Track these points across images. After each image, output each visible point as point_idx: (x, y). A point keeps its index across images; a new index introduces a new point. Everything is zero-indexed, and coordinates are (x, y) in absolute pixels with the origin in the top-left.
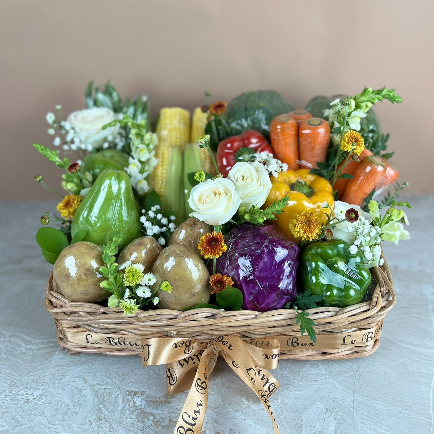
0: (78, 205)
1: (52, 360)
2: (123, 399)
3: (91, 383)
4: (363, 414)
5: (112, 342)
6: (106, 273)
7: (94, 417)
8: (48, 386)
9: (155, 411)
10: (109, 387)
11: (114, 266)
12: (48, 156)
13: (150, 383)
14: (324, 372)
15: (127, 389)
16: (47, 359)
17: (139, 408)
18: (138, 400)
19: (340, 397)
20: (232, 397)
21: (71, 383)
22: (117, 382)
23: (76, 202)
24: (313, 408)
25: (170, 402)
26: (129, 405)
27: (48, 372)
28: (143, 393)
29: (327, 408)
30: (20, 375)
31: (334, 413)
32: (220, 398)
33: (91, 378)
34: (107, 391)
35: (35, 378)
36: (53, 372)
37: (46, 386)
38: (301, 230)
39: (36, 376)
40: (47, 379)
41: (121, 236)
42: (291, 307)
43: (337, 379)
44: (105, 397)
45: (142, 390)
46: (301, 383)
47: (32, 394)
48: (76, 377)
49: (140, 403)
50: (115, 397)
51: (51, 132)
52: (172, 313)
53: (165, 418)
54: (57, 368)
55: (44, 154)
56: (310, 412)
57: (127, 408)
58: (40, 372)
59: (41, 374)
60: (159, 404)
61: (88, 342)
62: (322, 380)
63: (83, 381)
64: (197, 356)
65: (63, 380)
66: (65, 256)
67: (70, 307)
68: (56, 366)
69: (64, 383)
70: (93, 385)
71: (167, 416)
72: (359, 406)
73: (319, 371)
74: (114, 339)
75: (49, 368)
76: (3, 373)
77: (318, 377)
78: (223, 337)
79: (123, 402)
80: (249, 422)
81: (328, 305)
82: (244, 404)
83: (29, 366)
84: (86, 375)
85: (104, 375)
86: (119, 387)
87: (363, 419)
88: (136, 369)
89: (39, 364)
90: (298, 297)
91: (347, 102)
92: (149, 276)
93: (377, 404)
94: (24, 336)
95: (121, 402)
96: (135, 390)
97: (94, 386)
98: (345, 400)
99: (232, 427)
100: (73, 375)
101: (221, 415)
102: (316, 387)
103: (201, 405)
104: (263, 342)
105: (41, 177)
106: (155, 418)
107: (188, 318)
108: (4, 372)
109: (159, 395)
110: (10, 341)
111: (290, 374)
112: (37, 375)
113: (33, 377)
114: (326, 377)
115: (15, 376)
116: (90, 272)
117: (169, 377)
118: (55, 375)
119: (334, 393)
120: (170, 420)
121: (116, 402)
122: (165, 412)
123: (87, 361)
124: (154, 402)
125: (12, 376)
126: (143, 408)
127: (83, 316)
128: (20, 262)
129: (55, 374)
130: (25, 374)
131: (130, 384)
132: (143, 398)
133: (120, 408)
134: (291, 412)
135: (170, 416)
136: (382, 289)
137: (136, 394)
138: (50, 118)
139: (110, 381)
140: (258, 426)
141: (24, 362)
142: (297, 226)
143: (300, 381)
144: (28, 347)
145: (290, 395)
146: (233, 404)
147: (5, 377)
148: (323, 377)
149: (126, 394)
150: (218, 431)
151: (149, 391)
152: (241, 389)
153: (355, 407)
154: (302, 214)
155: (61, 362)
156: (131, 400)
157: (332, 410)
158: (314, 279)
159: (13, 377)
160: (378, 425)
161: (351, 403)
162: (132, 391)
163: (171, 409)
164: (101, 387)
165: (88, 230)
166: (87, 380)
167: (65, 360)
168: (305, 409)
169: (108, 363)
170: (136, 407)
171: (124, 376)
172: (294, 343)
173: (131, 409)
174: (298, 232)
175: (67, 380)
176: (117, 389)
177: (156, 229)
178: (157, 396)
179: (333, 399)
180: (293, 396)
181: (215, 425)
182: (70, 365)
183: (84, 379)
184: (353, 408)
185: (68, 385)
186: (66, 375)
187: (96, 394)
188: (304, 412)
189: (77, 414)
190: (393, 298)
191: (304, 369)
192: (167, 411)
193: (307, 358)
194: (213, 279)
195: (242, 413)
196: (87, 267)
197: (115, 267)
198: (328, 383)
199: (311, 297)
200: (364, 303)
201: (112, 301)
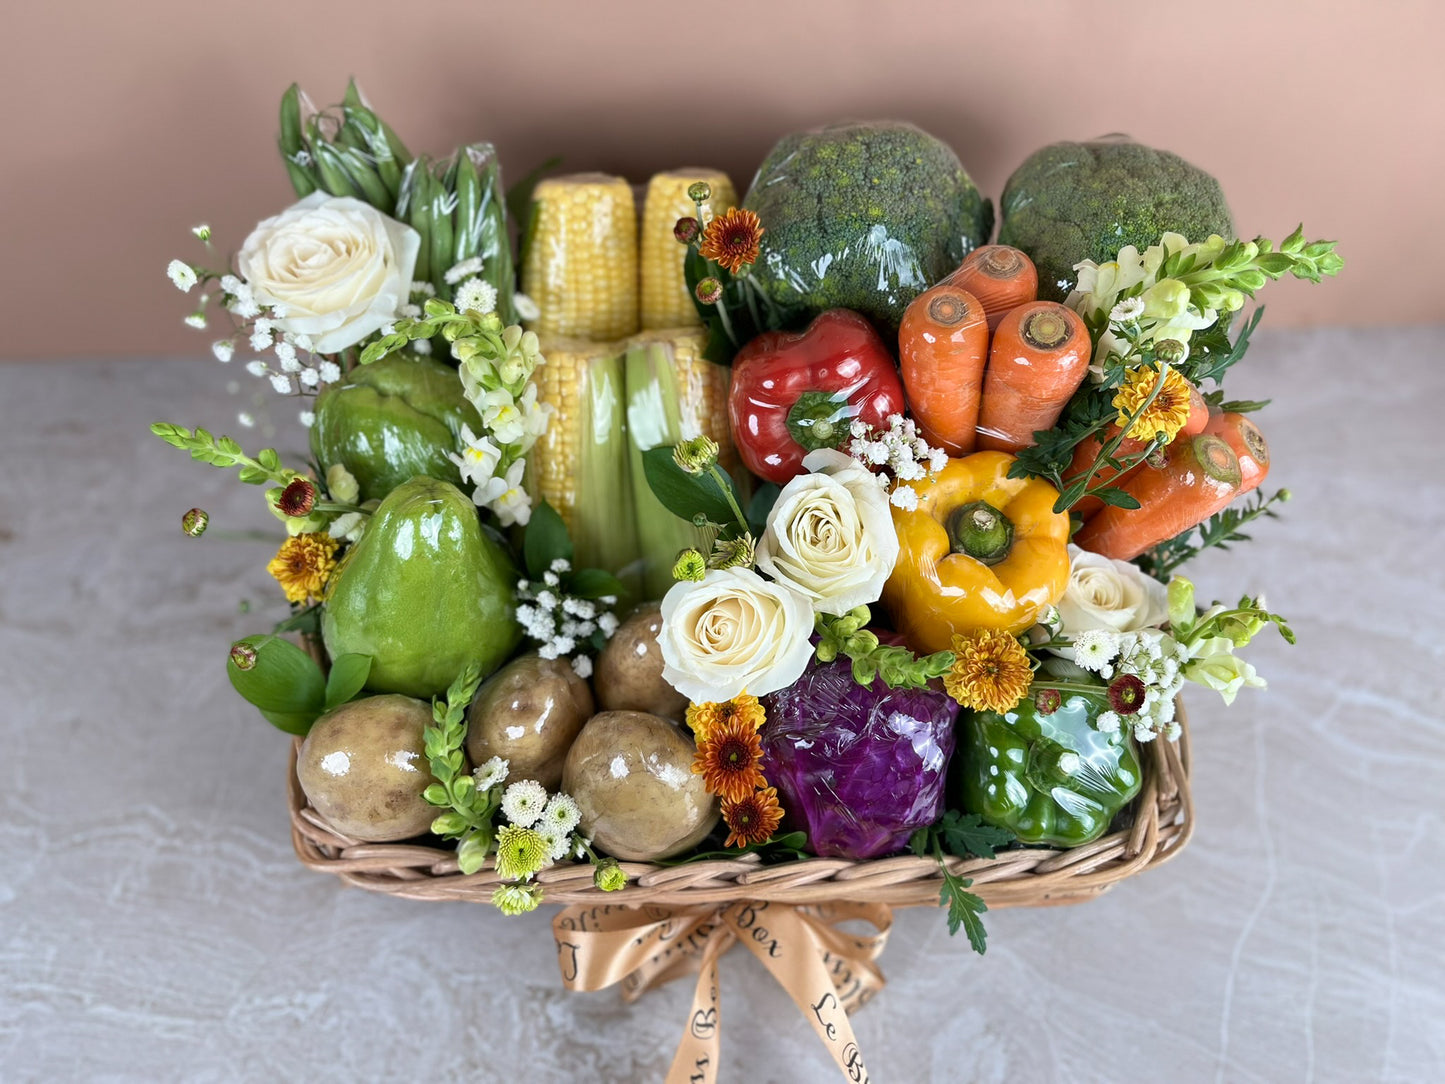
0: (331, 571)
1: (334, 907)
2: (522, 1010)
3: (439, 967)
7: (459, 1059)
10: (483, 978)
11: (461, 786)
15: (528, 983)
17: (559, 1032)
18: (557, 1013)
21: (393, 970)
22: (501, 963)
23: (321, 562)
24: (957, 1024)
25: (629, 1016)
26: (536, 1026)
27: (331, 939)
28: (564, 995)
31: (1004, 1037)
33: (437, 952)
34: (480, 990)
36: (344, 939)
37: (333, 979)
38: (975, 695)
42: (929, 852)
43: (1016, 944)
44: (479, 1007)
46: (932, 958)
47: (304, 1006)
48: (400, 953)
49: (562, 1020)
50: (502, 1006)
51: (197, 322)
53: (622, 1058)
54: (352, 930)
56: (950, 1032)
57: (531, 1034)
58: (312, 940)
59: (314, 946)
60: (606, 1021)
63: (419, 963)
64: (690, 938)
65: (372, 963)
68: (348, 923)
69: (376, 970)
70: (445, 973)
71: (627, 1051)
75: (331, 929)
79: (523, 1017)
81: (1021, 846)
83: (283, 925)
84: (425, 945)
85: (468, 945)
86: (507, 977)
87: (1068, 1050)
89: (304, 918)
92: (561, 802)
94: (252, 837)
95: (515, 1017)
96: (545, 984)
97: (449, 975)
100: (393, 948)
103: (706, 1061)
106: (599, 1057)
110: (218, 853)
112: (305, 949)
116: (398, 797)
119: (1006, 982)
120: (635, 1064)
121: (506, 1017)
122: (621, 1042)
124: (593, 1016)
126: (570, 1033)
128: (191, 592)
130: (278, 948)
131: (532, 968)
132: (565, 1007)
133: (516, 1034)
134: (907, 1035)
135: (632, 1052)
136: (1164, 797)
137: (549, 994)
138: (182, 275)
139: (483, 961)
141: (267, 912)
143: (929, 951)
144: (270, 868)
145: (906, 990)
149: (527, 997)
153: (1053, 1019)
154: (982, 643)
155: (358, 911)
156: (538, 1011)
157: (1000, 1027)
158: (992, 789)
161: (1044, 1008)
162: (539, 989)
163: (633, 1034)
164: (464, 978)
165: (374, 658)
166: (429, 960)
168: (939, 1027)
170: (554, 1030)
173: (542, 1036)
174: (967, 698)
175: (381, 962)
176: (503, 982)
179: (1002, 998)
180: (914, 992)
183: (421, 956)
184: (1048, 1022)
185: (387, 974)
186: (376, 946)
187: (455, 997)
188: (936, 1034)
189: (417, 1052)
190: (1188, 820)
192: (625, 1038)
194: (730, 803)
195: (795, 1041)
198: (992, 957)
199: (980, 829)
200: (1115, 836)
201: (469, 858)
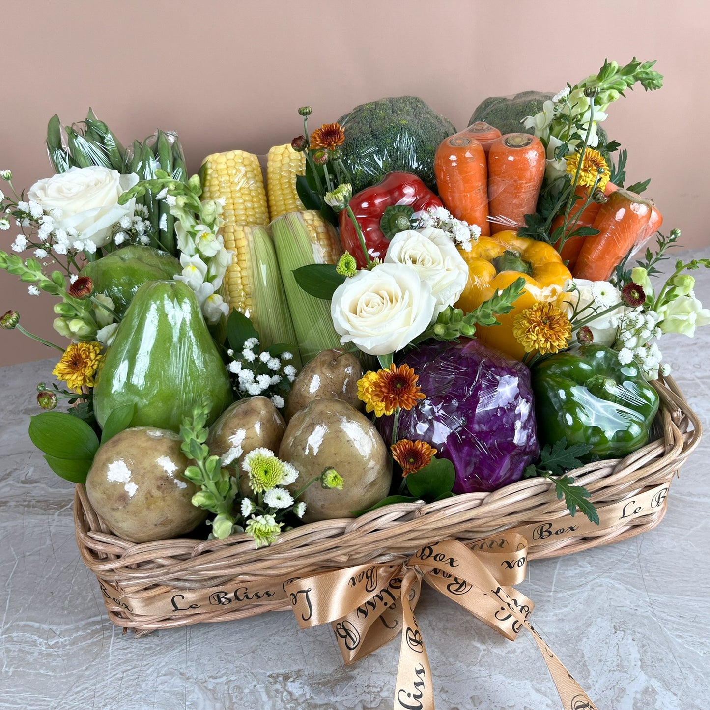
1: (107, 656)
2: (268, 693)
3: (197, 678)
4: (673, 622)
5: (223, 600)
6: (200, 477)
8: (118, 702)
9: (333, 699)
10: (233, 678)
11: (212, 461)
12: (21, 273)
13: (306, 653)
14: (588, 568)
15: (268, 673)
16: (97, 655)
17: (301, 700)
18: (295, 687)
19: (629, 603)
20: (456, 644)
21: (161, 687)
22: (245, 664)
24: (593, 631)
25: (352, 678)
26: (282, 700)
27: (107, 678)
28: (299, 674)
29: (614, 626)
30: (55, 697)
31: (629, 632)
32: (436, 650)
33: (193, 669)
34: (232, 685)
35: (85, 696)
36: (118, 675)
37: (113, 704)
38: (540, 336)
39: (86, 691)
40: (111, 692)
41: (205, 404)
43: (613, 575)
44: (234, 697)
45: (296, 668)
46: (559, 595)
48: (165, 675)
49: (301, 692)
50: (252, 693)
52: (336, 526)
53: (355, 707)
54: (124, 668)
55: (10, 269)
56: (590, 637)
57: (280, 707)
58: (92, 681)
59: (95, 685)
60: (335, 685)
61: (177, 609)
62: (591, 583)
63: (180, 678)
64: (387, 591)
65: (143, 686)
66: (109, 461)
67: (135, 553)
68: (119, 665)
69: (147, 690)
70: (203, 681)
71: (357, 701)
72: (662, 610)
73: (581, 569)
74: (226, 594)
75: (107, 671)
76: (19, 701)
77: (582, 580)
78: (429, 548)
79: (269, 697)
80: (498, 678)
81: (598, 457)
82: (479, 650)
83: (67, 676)
84: (184, 666)
85: (217, 659)
86: (252, 673)
87: (677, 630)
88: (271, 636)
89: (84, 668)
90: (543, 454)
91: (595, 88)
93: (691, 600)
95: (265, 697)
96: (283, 671)
97: (206, 681)
98: (638, 606)
99: (473, 694)
100: (158, 674)
101: (448, 678)
102: (585, 595)
103: (422, 671)
104: (493, 542)
105: (14, 317)
107: (366, 528)
108: (21, 699)
109: (329, 669)
111: (538, 585)
112: (87, 688)
113: (81, 694)
114: (596, 576)
115: (45, 700)
116: (165, 482)
117: (345, 637)
118: (123, 680)
119: (617, 599)
121: (257, 699)
122: (351, 696)
123: (175, 642)
124: (324, 684)
125: (39, 703)
126: (310, 699)
127: (168, 565)
129: (122, 678)
130: (64, 692)
131: (270, 663)
132: (302, 682)
134: (561, 646)
135: (361, 701)
136: (675, 415)
137: (286, 677)
139: (231, 666)
140: (515, 682)
141: (54, 671)
142: (533, 332)
143: (555, 591)
144: (51, 642)
145: (549, 618)
146: (461, 655)
147: (26, 707)
148: (591, 577)
149: (271, 683)
150: (452, 706)
151: (308, 667)
152: (466, 628)
153: (658, 613)
154: (535, 308)
155: (127, 655)
156: (281, 690)
157: (623, 626)
158: (569, 419)
159: (42, 703)
160: (704, 635)
161: (649, 608)
162: (278, 675)
163: (358, 689)
164: (218, 681)
165: (136, 405)
166: (188, 675)
167: (133, 650)
168: (581, 636)
169: (215, 636)
170: (296, 700)
171: (253, 652)
172: (545, 532)
173: (288, 706)
174: (535, 341)
175: (150, 684)
176: (249, 677)
177: (265, 381)
178: (327, 672)
179: (618, 609)
180: (555, 618)
181: (444, 696)
182: (146, 655)
183: (181, 674)
184: (655, 615)
185: (156, 691)
186: (145, 675)
187: (213, 695)
188: (581, 640)
190: (697, 426)
191: (556, 572)
192: (353, 693)
193: (560, 552)
194: (398, 451)
195: (481, 666)
196: (158, 474)
197: (214, 464)
198: (601, 585)
199: (568, 450)
200: (653, 443)
201: (222, 527)
